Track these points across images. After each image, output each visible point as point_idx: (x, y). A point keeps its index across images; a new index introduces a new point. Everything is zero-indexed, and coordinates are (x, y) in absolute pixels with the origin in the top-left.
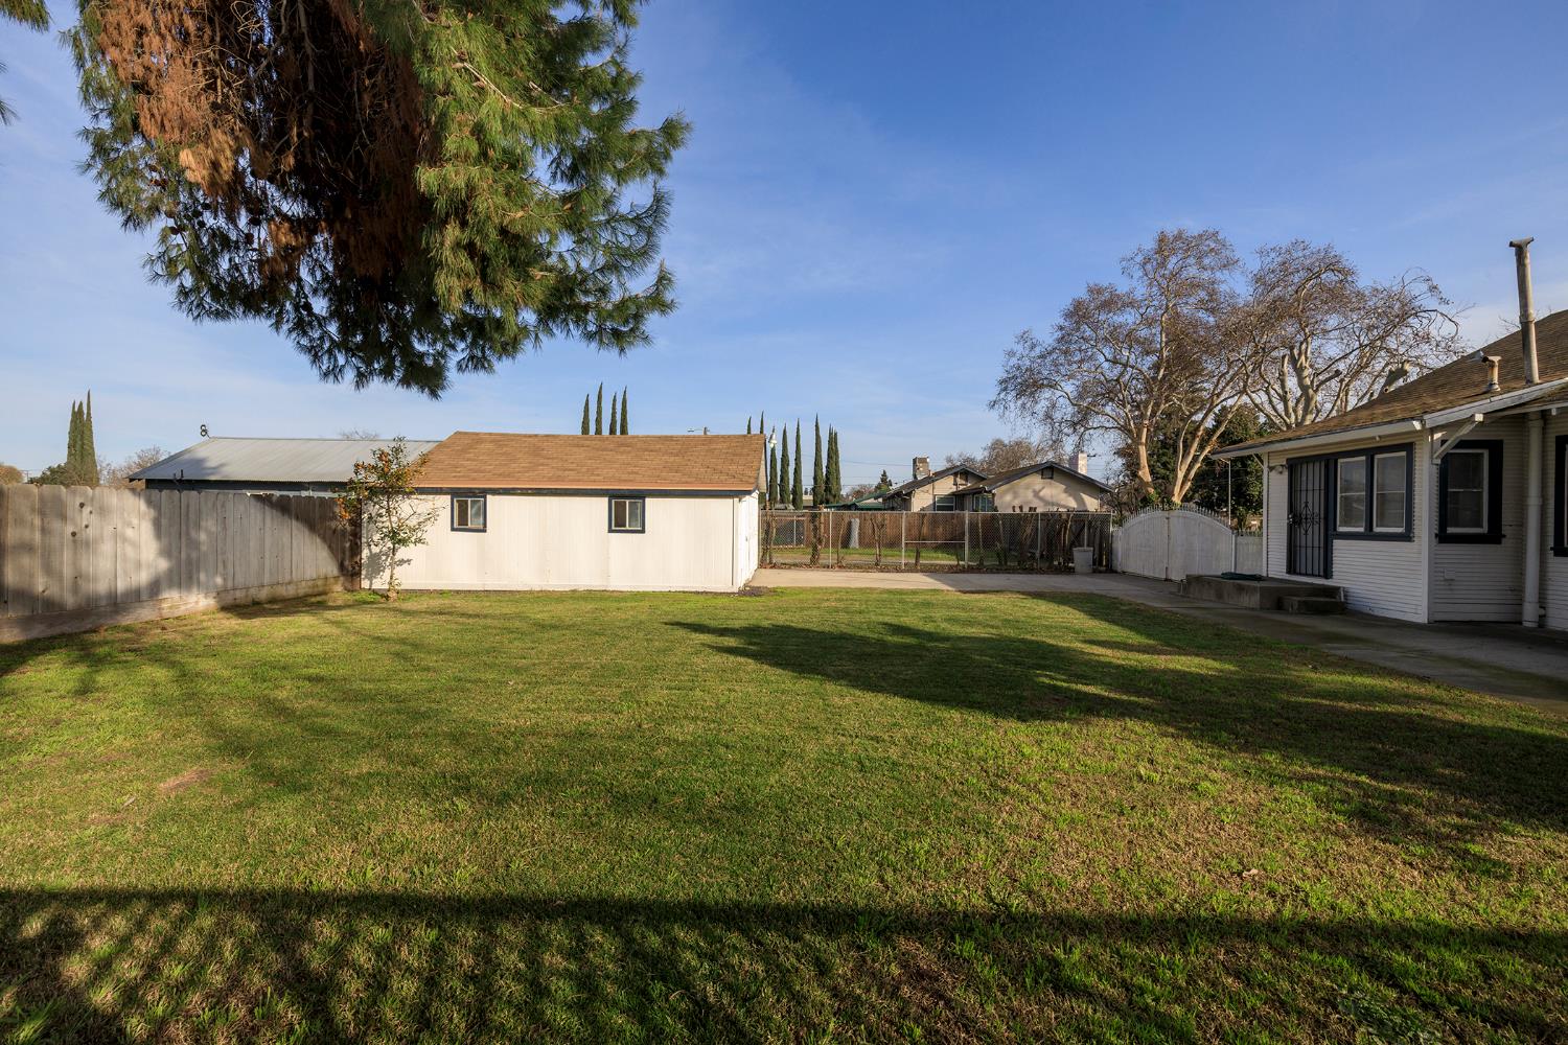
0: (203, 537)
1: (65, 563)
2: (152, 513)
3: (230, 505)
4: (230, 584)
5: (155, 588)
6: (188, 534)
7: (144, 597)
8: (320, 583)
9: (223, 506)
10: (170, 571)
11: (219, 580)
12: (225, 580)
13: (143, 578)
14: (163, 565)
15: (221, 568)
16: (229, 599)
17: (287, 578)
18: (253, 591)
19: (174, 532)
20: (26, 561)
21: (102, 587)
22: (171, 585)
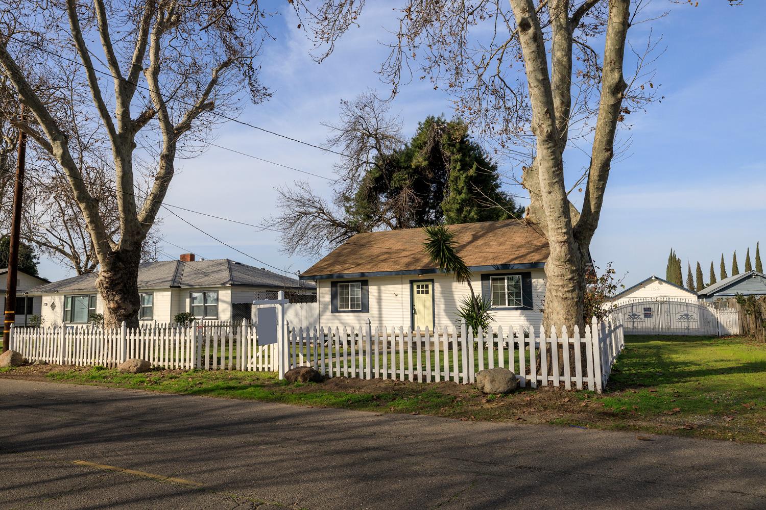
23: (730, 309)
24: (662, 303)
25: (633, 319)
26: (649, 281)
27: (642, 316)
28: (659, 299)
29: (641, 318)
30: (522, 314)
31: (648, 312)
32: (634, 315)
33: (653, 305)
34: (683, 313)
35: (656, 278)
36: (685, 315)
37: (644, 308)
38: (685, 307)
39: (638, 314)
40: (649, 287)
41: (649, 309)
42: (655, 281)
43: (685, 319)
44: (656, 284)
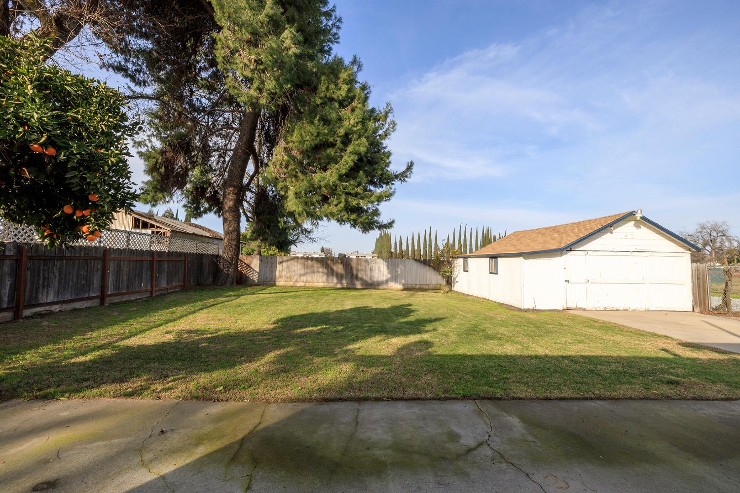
0: (399, 270)
1: (369, 273)
2: (387, 264)
3: (407, 262)
4: (407, 283)
5: (387, 281)
6: (395, 268)
7: (384, 283)
8: (438, 286)
9: (405, 262)
10: (391, 278)
11: (403, 281)
12: (405, 281)
13: (384, 279)
14: (389, 276)
15: (404, 278)
16: (406, 287)
17: (425, 283)
18: (413, 286)
19: (392, 268)
20: (362, 272)
21: (375, 279)
22: (391, 281)
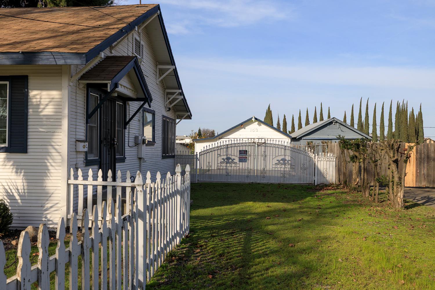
23: (329, 155)
24: (259, 145)
25: (227, 163)
26: (248, 122)
27: (237, 160)
28: (256, 141)
29: (235, 163)
30: (8, 159)
31: (243, 155)
32: (228, 159)
33: (250, 147)
34: (280, 158)
35: (256, 119)
36: (282, 160)
37: (240, 151)
38: (283, 150)
39: (233, 157)
40: (249, 128)
41: (245, 152)
42: (255, 122)
43: (282, 164)
44: (255, 125)
